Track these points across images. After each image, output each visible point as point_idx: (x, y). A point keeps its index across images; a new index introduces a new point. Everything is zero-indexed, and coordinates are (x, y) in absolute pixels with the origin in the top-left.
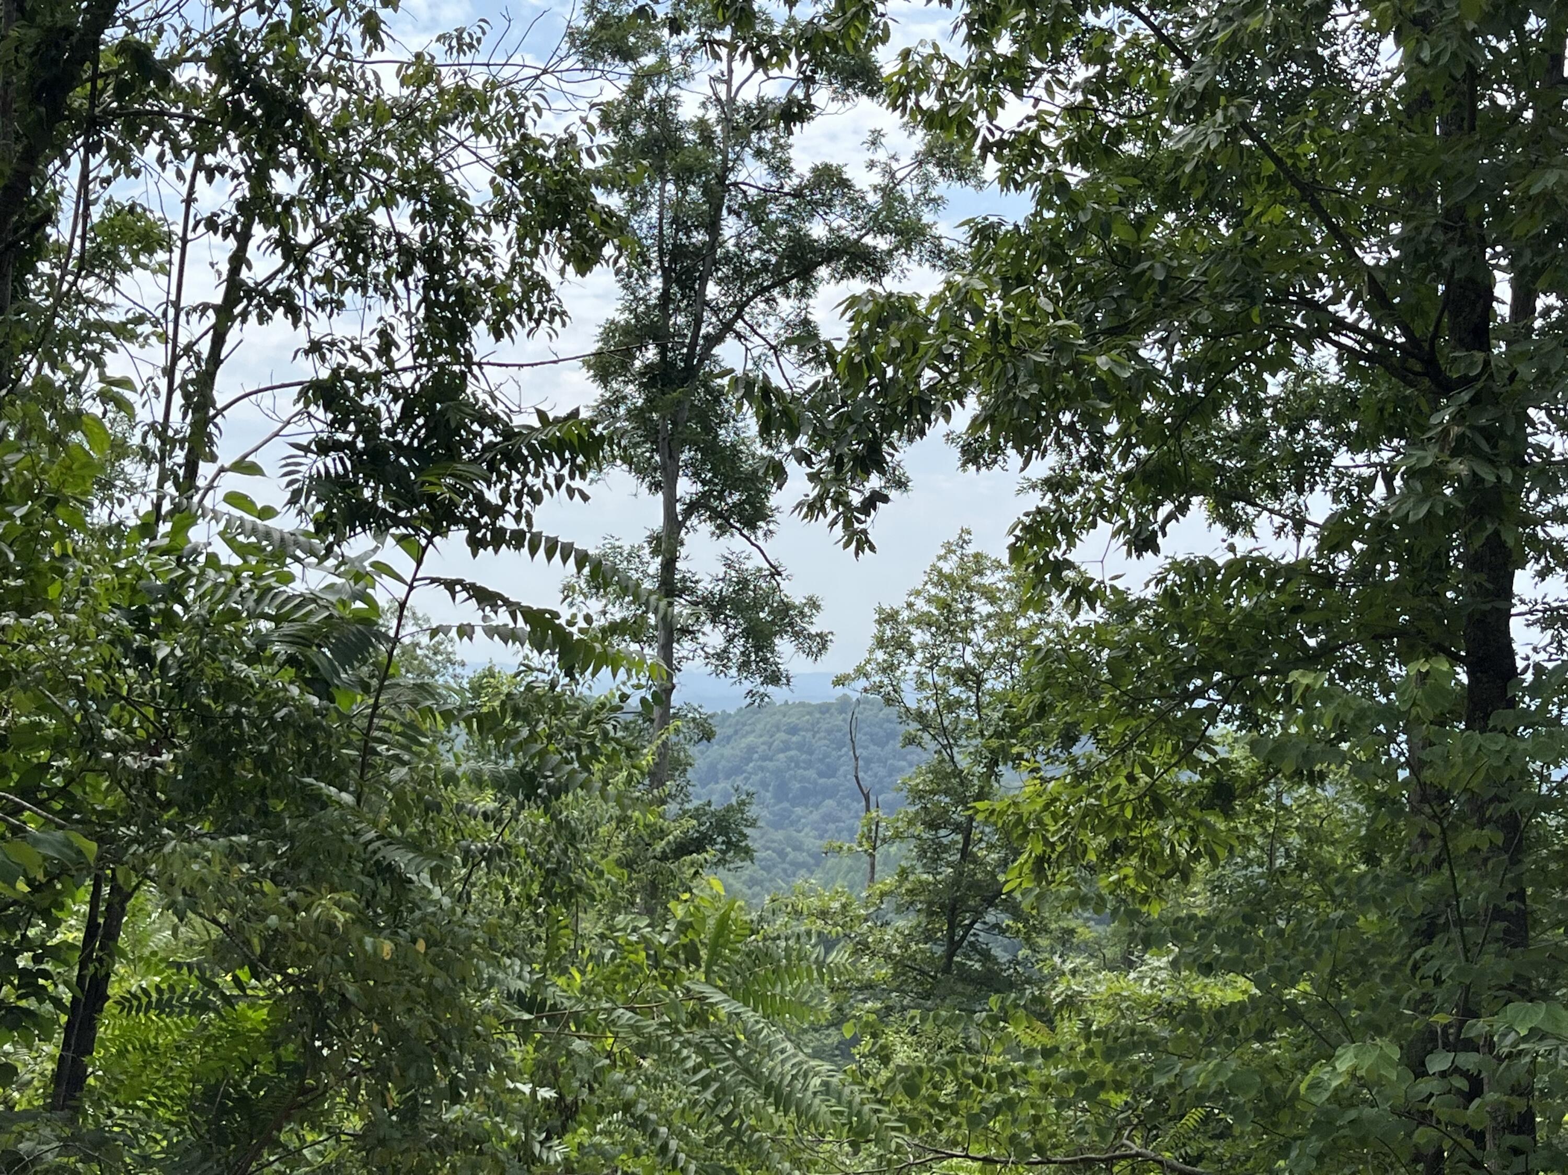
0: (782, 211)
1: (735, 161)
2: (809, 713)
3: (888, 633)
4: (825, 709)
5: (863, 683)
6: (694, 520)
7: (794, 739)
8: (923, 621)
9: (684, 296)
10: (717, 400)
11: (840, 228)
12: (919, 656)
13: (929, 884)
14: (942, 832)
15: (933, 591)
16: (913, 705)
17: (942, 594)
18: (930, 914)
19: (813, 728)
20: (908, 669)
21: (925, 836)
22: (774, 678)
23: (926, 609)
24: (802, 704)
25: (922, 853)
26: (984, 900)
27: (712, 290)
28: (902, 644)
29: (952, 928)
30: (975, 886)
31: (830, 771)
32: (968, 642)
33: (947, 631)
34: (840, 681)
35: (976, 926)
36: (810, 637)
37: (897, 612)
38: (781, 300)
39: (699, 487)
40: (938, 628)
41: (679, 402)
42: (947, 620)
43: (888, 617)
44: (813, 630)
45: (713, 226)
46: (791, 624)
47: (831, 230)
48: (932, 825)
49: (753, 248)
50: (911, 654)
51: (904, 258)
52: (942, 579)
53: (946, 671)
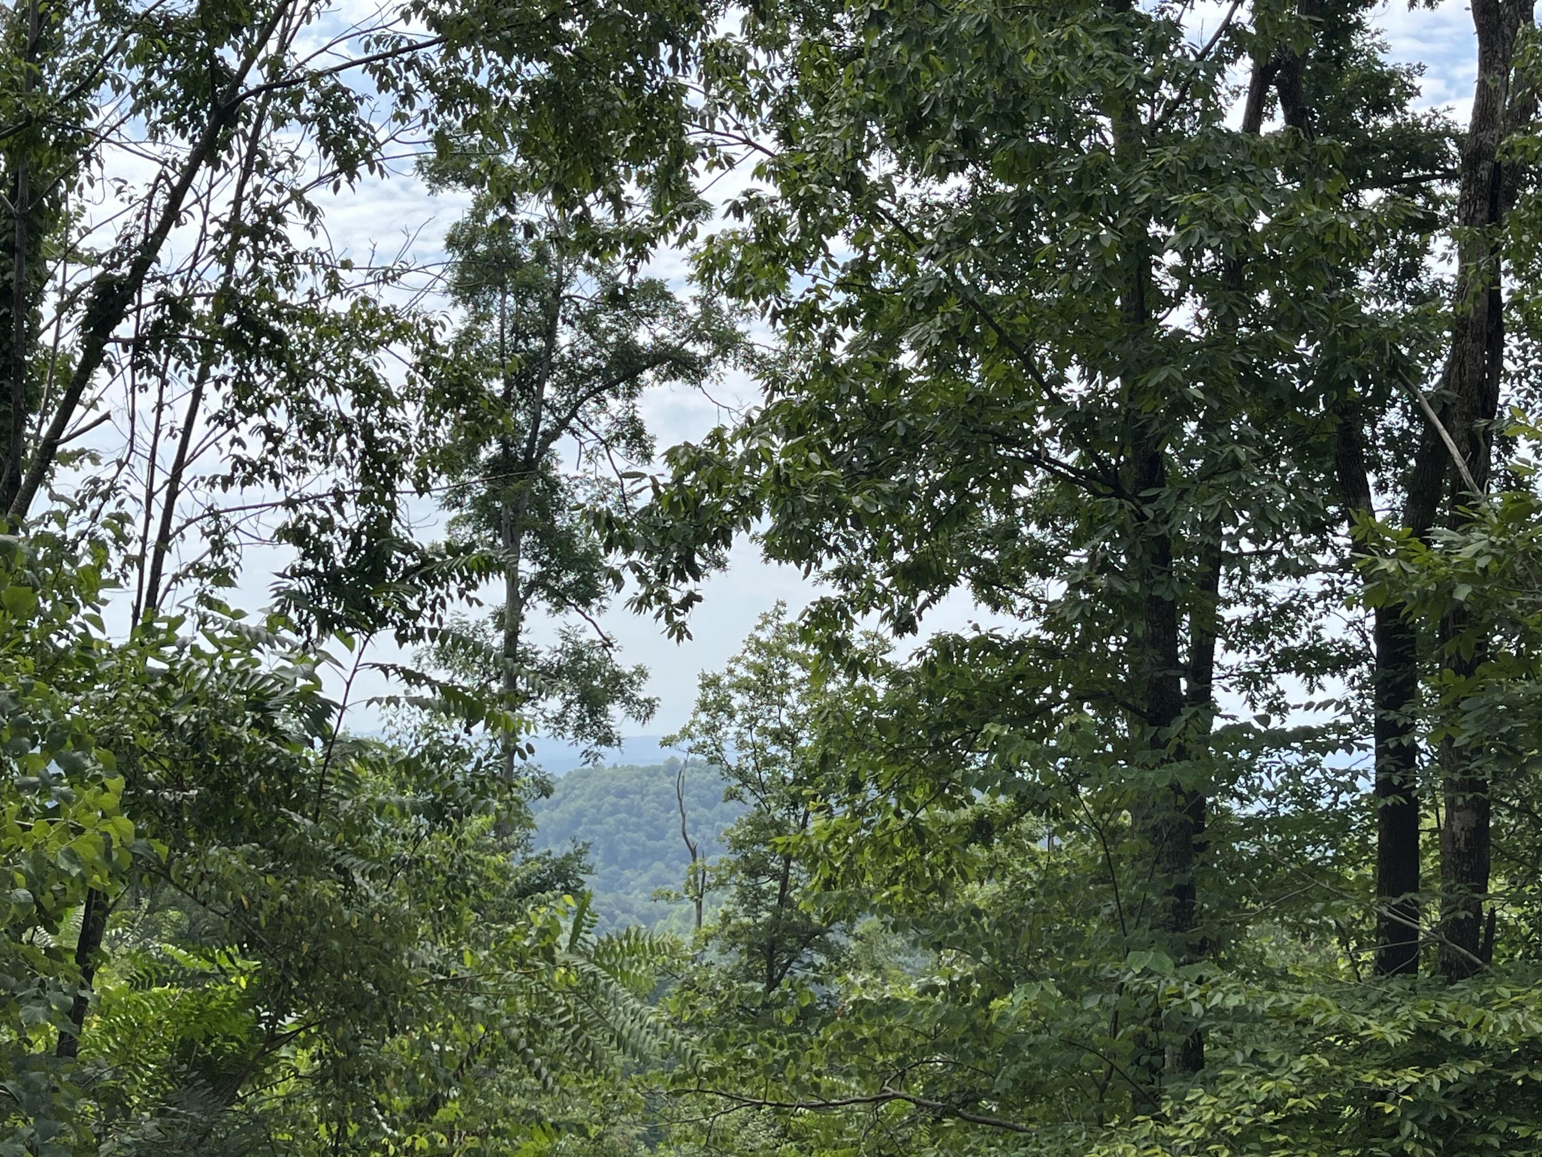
0: (611, 321)
1: (569, 277)
2: (639, 777)
3: (711, 697)
4: (653, 772)
5: (687, 743)
6: (534, 598)
7: (623, 802)
8: (743, 686)
9: (523, 395)
10: (554, 491)
11: (663, 337)
12: (739, 718)
13: (749, 927)
14: (762, 879)
15: (752, 658)
16: (734, 764)
17: (760, 661)
18: (751, 954)
19: (642, 792)
20: (730, 730)
21: (745, 883)
22: (607, 740)
23: (745, 674)
24: (631, 768)
25: (743, 898)
26: (799, 939)
27: (549, 391)
28: (723, 706)
29: (771, 968)
30: (791, 929)
31: (659, 835)
32: (783, 705)
33: (765, 694)
34: (667, 742)
35: (794, 964)
36: (638, 702)
37: (719, 678)
38: (611, 401)
39: (538, 568)
40: (756, 692)
41: (520, 493)
42: (763, 684)
43: (711, 683)
44: (642, 696)
45: (550, 334)
46: (622, 692)
47: (655, 338)
48: (753, 873)
49: (585, 355)
50: (731, 716)
51: (721, 364)
52: (760, 647)
53: (764, 731)
